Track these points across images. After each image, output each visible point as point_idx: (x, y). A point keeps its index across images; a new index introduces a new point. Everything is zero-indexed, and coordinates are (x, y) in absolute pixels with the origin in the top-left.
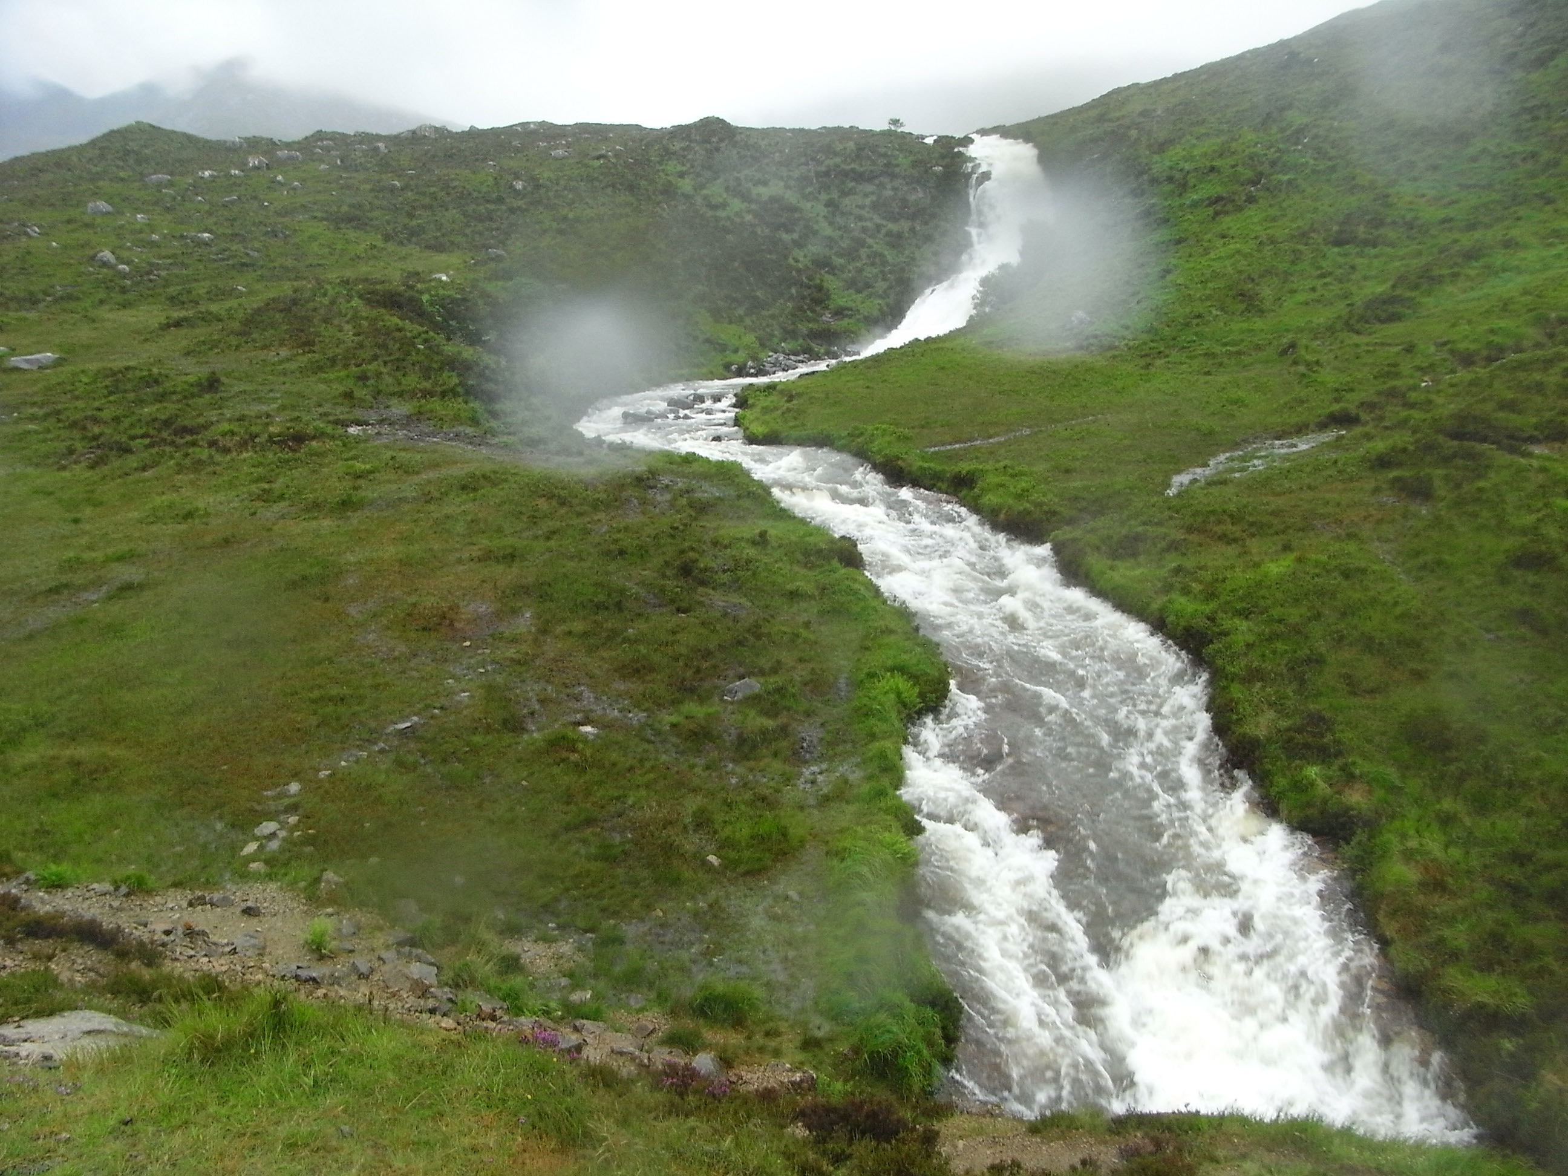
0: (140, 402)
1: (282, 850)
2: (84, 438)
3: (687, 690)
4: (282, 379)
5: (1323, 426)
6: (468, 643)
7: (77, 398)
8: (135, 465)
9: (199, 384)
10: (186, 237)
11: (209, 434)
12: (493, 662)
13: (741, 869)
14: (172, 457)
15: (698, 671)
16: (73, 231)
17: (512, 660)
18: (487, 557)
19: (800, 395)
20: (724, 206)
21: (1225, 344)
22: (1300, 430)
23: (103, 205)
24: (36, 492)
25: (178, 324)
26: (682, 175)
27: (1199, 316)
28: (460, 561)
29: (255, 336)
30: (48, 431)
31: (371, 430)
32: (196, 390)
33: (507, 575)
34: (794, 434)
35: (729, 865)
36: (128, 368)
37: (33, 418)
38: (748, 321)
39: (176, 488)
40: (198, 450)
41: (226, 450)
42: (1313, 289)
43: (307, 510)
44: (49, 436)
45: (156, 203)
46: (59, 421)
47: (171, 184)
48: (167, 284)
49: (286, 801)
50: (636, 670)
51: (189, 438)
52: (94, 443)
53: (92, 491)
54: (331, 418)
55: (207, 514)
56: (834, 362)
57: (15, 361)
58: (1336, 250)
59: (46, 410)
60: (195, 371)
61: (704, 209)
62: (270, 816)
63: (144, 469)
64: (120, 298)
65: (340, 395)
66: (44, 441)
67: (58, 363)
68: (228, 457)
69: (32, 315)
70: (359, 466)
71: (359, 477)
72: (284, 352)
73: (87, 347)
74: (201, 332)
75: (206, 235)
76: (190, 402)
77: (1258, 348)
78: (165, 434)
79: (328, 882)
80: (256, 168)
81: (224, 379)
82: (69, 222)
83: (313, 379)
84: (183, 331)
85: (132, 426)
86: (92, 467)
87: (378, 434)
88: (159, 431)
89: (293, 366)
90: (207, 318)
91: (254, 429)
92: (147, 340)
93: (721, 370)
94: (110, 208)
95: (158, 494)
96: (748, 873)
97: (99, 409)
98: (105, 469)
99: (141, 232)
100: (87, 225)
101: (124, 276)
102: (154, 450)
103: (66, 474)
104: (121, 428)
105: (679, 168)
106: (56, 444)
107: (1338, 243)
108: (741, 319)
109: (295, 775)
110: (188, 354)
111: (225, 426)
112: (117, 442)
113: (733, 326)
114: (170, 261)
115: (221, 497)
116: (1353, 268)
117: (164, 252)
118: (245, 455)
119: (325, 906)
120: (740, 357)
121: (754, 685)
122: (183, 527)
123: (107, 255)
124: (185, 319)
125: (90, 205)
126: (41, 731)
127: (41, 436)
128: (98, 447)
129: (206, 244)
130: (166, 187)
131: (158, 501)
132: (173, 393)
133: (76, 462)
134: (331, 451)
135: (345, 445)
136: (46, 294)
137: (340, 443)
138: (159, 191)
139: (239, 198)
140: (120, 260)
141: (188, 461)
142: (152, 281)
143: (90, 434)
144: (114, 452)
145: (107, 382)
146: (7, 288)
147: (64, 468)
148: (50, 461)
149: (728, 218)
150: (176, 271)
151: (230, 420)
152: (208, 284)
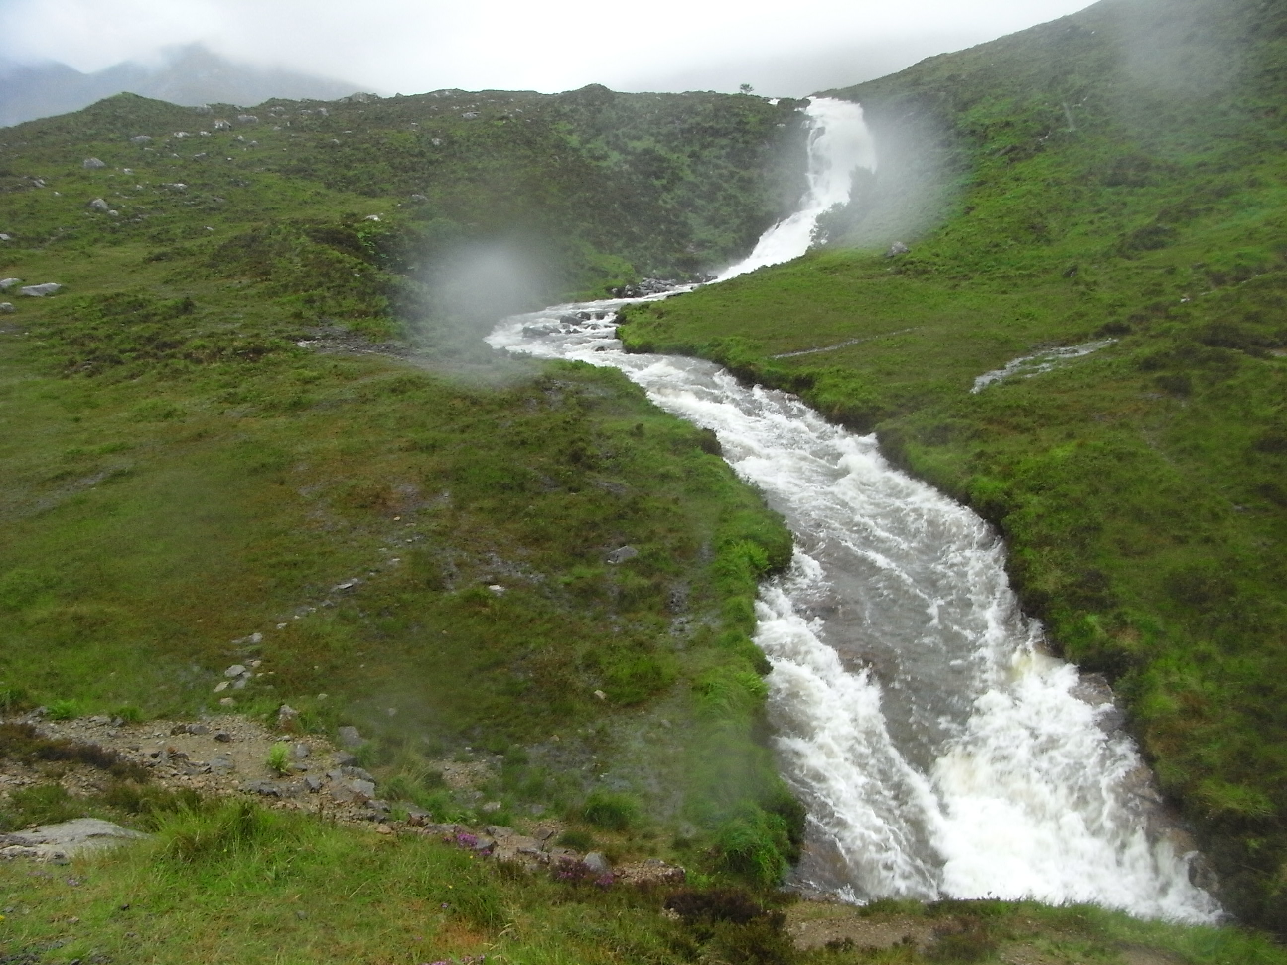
0: (128, 323)
1: (247, 688)
2: (83, 352)
3: (579, 556)
4: (244, 302)
5: (1099, 336)
6: (397, 518)
7: (77, 319)
8: (124, 374)
9: (176, 307)
10: (164, 187)
11: (184, 349)
12: (418, 533)
13: (624, 701)
14: (154, 368)
15: (586, 540)
16: (72, 183)
17: (434, 531)
18: (413, 447)
19: (669, 313)
20: (604, 157)
21: (1018, 269)
22: (1081, 338)
23: (96, 161)
24: (44, 397)
25: (158, 258)
26: (570, 132)
27: (997, 245)
28: (390, 451)
29: (222, 267)
30: (54, 346)
31: (316, 343)
32: (174, 312)
33: (429, 462)
34: (664, 344)
35: (613, 698)
36: (118, 295)
37: (41, 337)
38: (626, 252)
39: (157, 393)
40: (174, 361)
41: (199, 362)
42: (1092, 222)
43: (265, 409)
44: (54, 351)
45: (139, 159)
46: (62, 339)
47: (151, 143)
48: (149, 225)
49: (251, 648)
50: (536, 539)
51: (168, 352)
52: (91, 357)
53: (90, 396)
54: (284, 335)
55: (184, 414)
56: (696, 285)
57: (27, 289)
58: (1110, 190)
59: (51, 329)
60: (172, 297)
61: (589, 160)
62: (238, 661)
63: (132, 377)
64: (108, 236)
65: (292, 315)
66: (51, 355)
67: (61, 291)
68: (201, 367)
69: (39, 252)
70: (308, 373)
71: (309, 383)
72: (246, 281)
73: (85, 278)
74: (179, 264)
75: (181, 185)
76: (169, 322)
77: (1045, 271)
78: (148, 349)
79: (285, 714)
80: (221, 129)
81: (197, 304)
82: (68, 175)
83: (270, 302)
84: (163, 264)
85: (122, 342)
86: (89, 376)
87: (323, 347)
88: (144, 345)
89: (252, 292)
90: (181, 253)
91: (222, 344)
92: (133, 271)
93: (604, 292)
94: (102, 164)
95: (144, 398)
96: (628, 705)
97: (95, 329)
98: (100, 378)
99: (127, 183)
100: (83, 178)
101: (113, 219)
102: (140, 362)
103: (69, 382)
104: (113, 344)
105: (569, 127)
106: (60, 357)
107: (1113, 183)
108: (620, 251)
109: (258, 627)
110: (167, 282)
111: (198, 342)
112: (109, 356)
113: (613, 256)
114: (151, 206)
115: (195, 400)
116: (1124, 204)
117: (146, 199)
118: (214, 365)
119: (282, 733)
120: (619, 282)
121: (632, 551)
122: (164, 425)
123: (99, 202)
124: (165, 254)
125: (86, 161)
126: (51, 591)
127: (48, 351)
128: (94, 359)
129: (181, 192)
130: (148, 146)
131: (144, 403)
132: (155, 315)
133: (76, 372)
134: (284, 361)
135: (296, 356)
136: (51, 234)
137: (291, 355)
138: (142, 149)
139: (208, 154)
140: (111, 206)
141: (168, 370)
142: (137, 223)
143: (88, 349)
144: (107, 364)
145: (101, 306)
146: (19, 230)
147: (67, 377)
148: (55, 371)
149: (609, 168)
150: (156, 214)
151: (201, 337)
152: (182, 225)
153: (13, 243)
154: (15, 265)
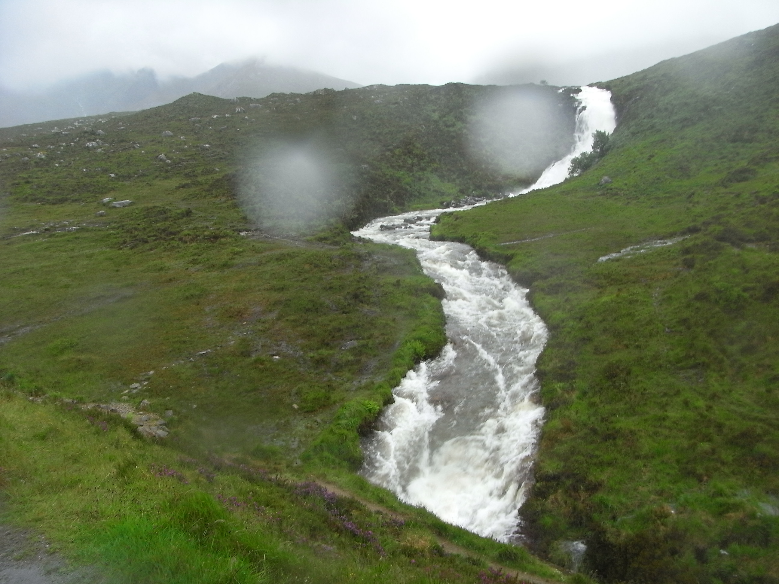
0: (157, 222)
1: (137, 393)
2: (131, 237)
3: (325, 344)
4: (219, 211)
5: (683, 233)
6: (245, 323)
7: (132, 220)
8: (148, 248)
9: (182, 214)
10: (199, 147)
11: (180, 236)
12: (251, 330)
13: (305, 410)
14: (163, 245)
15: (333, 337)
16: (153, 145)
17: (259, 330)
18: (273, 289)
19: (461, 218)
20: (453, 125)
22: (672, 235)
23: (169, 133)
24: (106, 259)
25: (183, 186)
26: (434, 111)
28: (259, 290)
29: (214, 192)
30: (118, 234)
31: (250, 233)
32: (180, 216)
33: (275, 296)
35: (301, 408)
36: (154, 207)
37: (113, 228)
39: (161, 258)
40: (173, 241)
41: (186, 242)
43: (209, 268)
44: (119, 236)
45: (192, 131)
46: (123, 229)
47: (200, 122)
48: (186, 168)
49: (146, 377)
50: (308, 336)
51: (172, 237)
52: (134, 239)
53: (128, 259)
54: (235, 228)
55: (169, 269)
57: (115, 203)
59: (119, 225)
60: (183, 207)
62: (137, 382)
63: (151, 249)
64: (163, 174)
65: (241, 218)
66: (116, 238)
67: (131, 204)
68: (186, 245)
69: (127, 183)
70: (237, 249)
71: (236, 254)
72: (223, 199)
73: (144, 197)
74: (193, 190)
75: (207, 145)
76: (176, 221)
78: (163, 236)
79: (144, 403)
80: (239, 112)
81: (194, 211)
82: (153, 141)
83: (233, 211)
84: (185, 190)
85: (150, 232)
86: (131, 249)
87: (253, 235)
88: (161, 234)
89: (225, 205)
90: (196, 184)
91: (198, 233)
92: (169, 194)
93: (439, 205)
94: (172, 134)
95: (152, 260)
96: (307, 412)
97: (139, 225)
98: (135, 250)
99: (180, 145)
100: (159, 142)
101: (168, 165)
102: (156, 242)
103: (121, 252)
104: (145, 232)
105: (434, 108)
106: (120, 239)
109: (153, 368)
110: (184, 200)
111: (186, 232)
112: (142, 239)
114: (190, 157)
115: (177, 262)
117: (188, 154)
118: (193, 244)
119: (140, 411)
120: (447, 199)
121: (355, 343)
122: (157, 274)
123: (162, 156)
124: (187, 184)
125: (164, 133)
126: (72, 349)
127: (115, 236)
128: (135, 240)
129: (207, 149)
130: (197, 123)
131: (151, 263)
132: (170, 217)
133: (126, 247)
134: (229, 243)
135: (236, 240)
136: (135, 174)
137: (233, 239)
138: (194, 125)
139: (227, 127)
140: (168, 158)
141: (170, 246)
142: (180, 167)
143: (133, 235)
144: (141, 242)
145: (145, 213)
146: (120, 172)
147: (121, 249)
148: (116, 246)
149: (455, 131)
150: (191, 162)
151: (189, 230)
152: (202, 168)
153: (116, 179)
154: (114, 190)
